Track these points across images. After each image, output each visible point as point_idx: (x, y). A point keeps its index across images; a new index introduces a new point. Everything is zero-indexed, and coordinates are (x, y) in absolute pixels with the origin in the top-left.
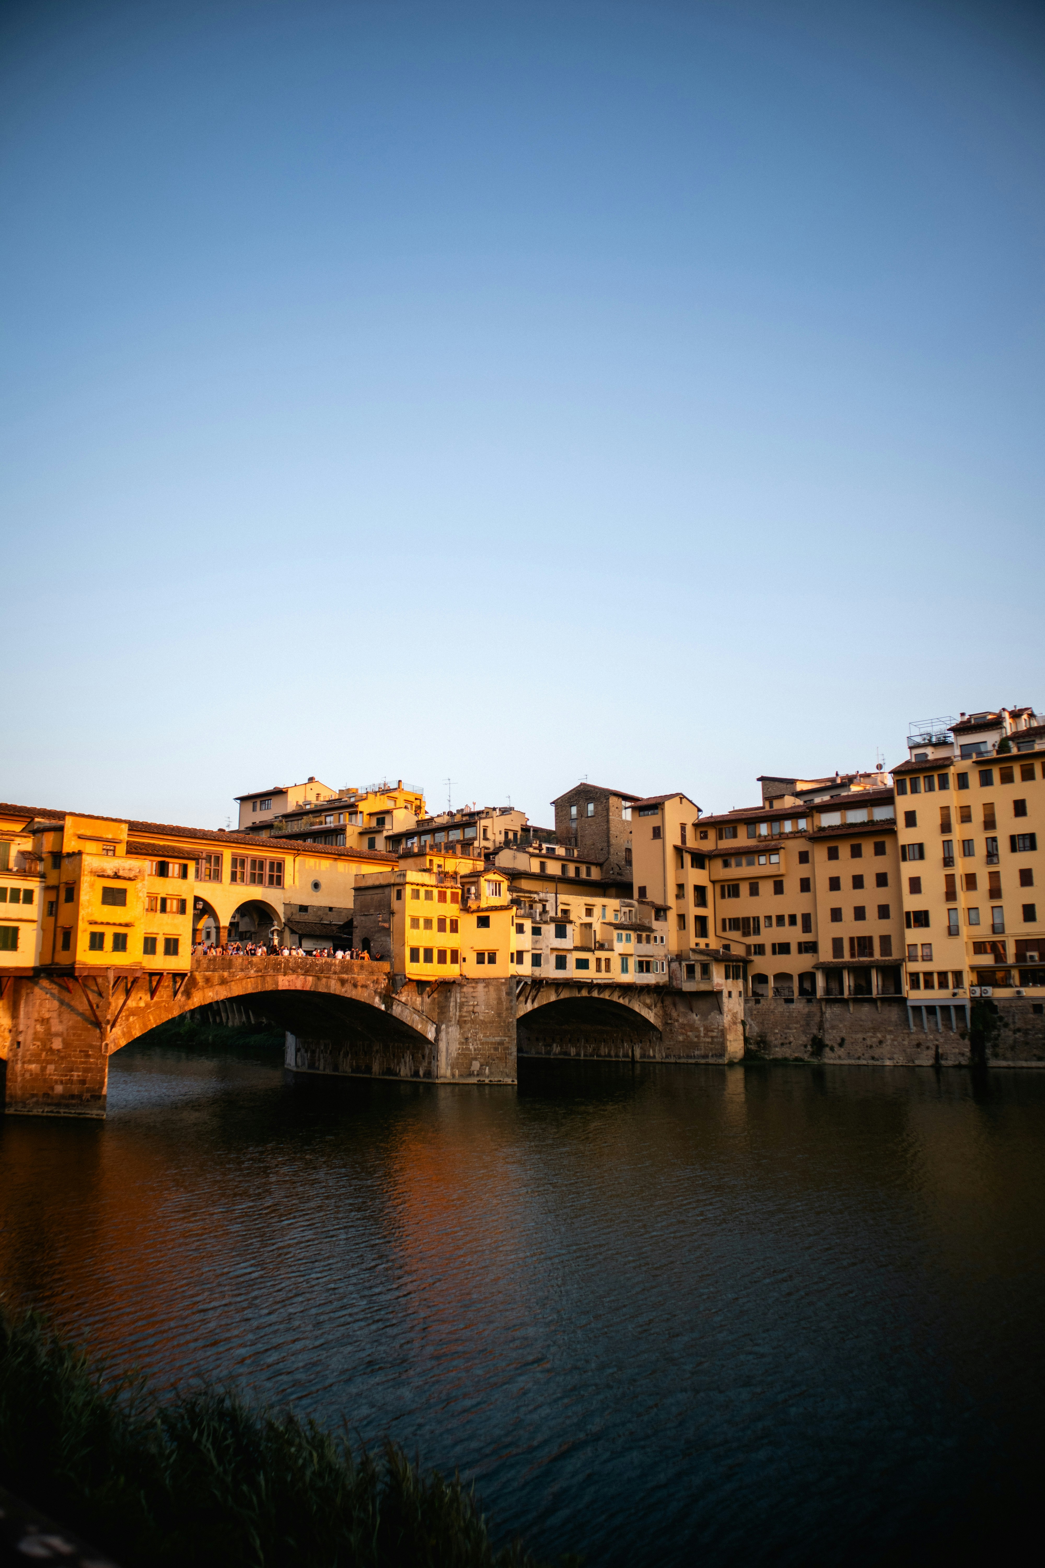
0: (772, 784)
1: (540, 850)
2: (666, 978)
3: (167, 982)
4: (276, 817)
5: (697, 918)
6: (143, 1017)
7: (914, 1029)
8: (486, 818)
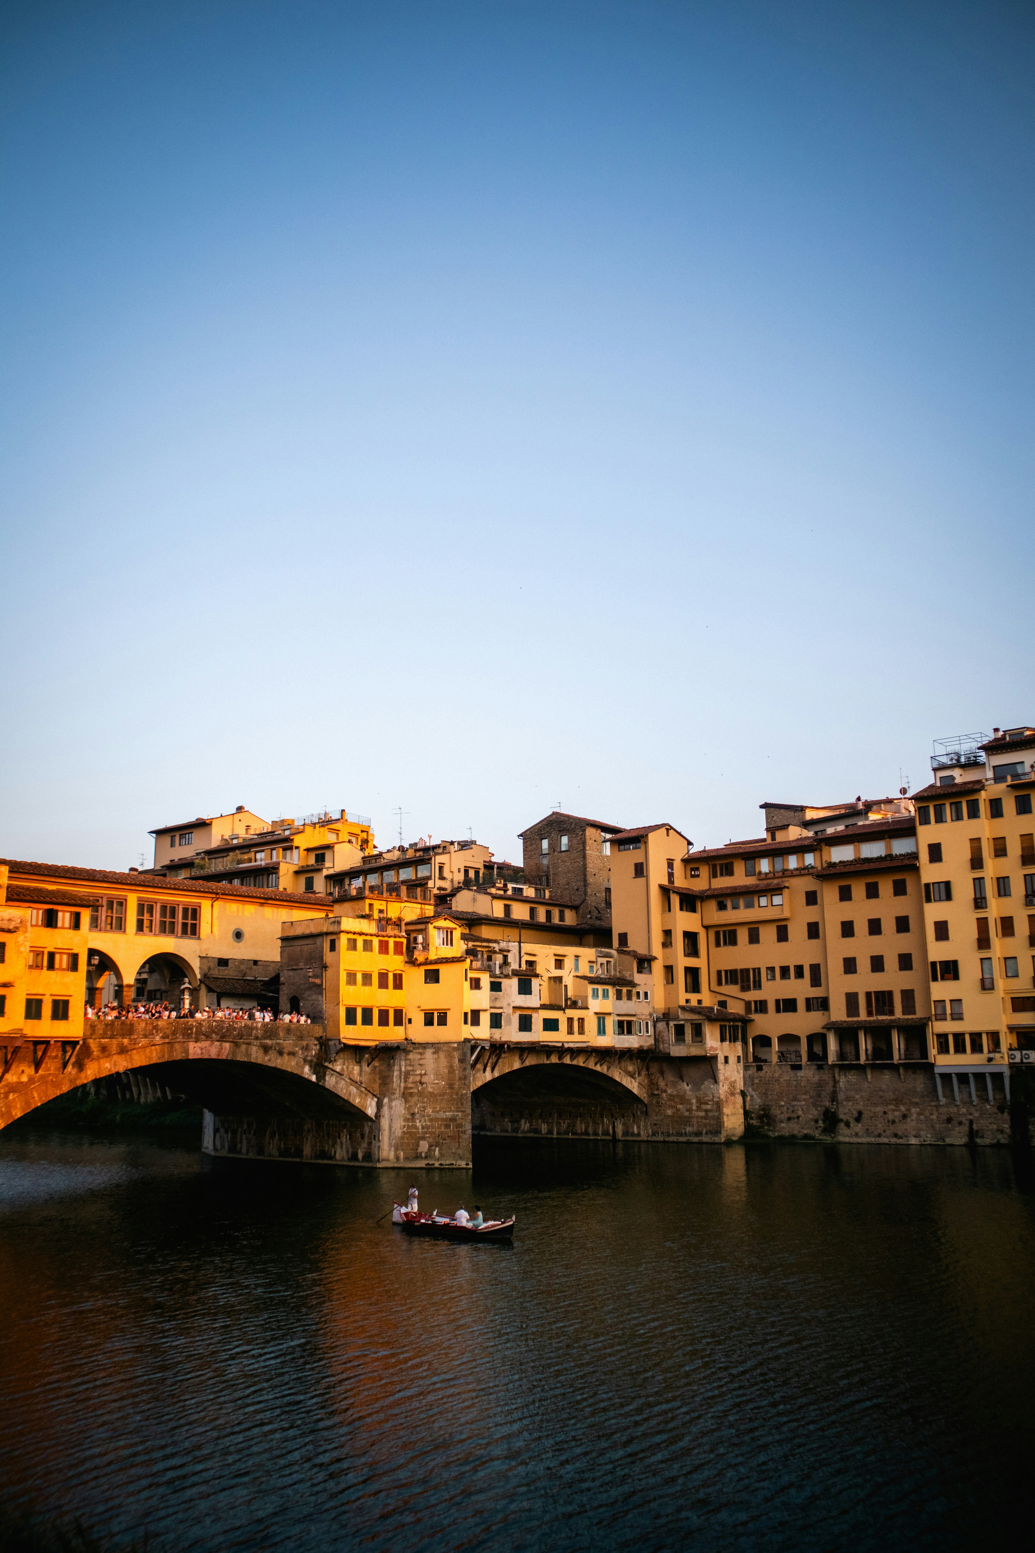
0: (777, 811)
1: (505, 891)
2: (651, 1041)
3: (55, 1052)
4: (198, 854)
5: (687, 969)
6: (26, 1094)
7: (943, 1100)
8: (443, 853)
